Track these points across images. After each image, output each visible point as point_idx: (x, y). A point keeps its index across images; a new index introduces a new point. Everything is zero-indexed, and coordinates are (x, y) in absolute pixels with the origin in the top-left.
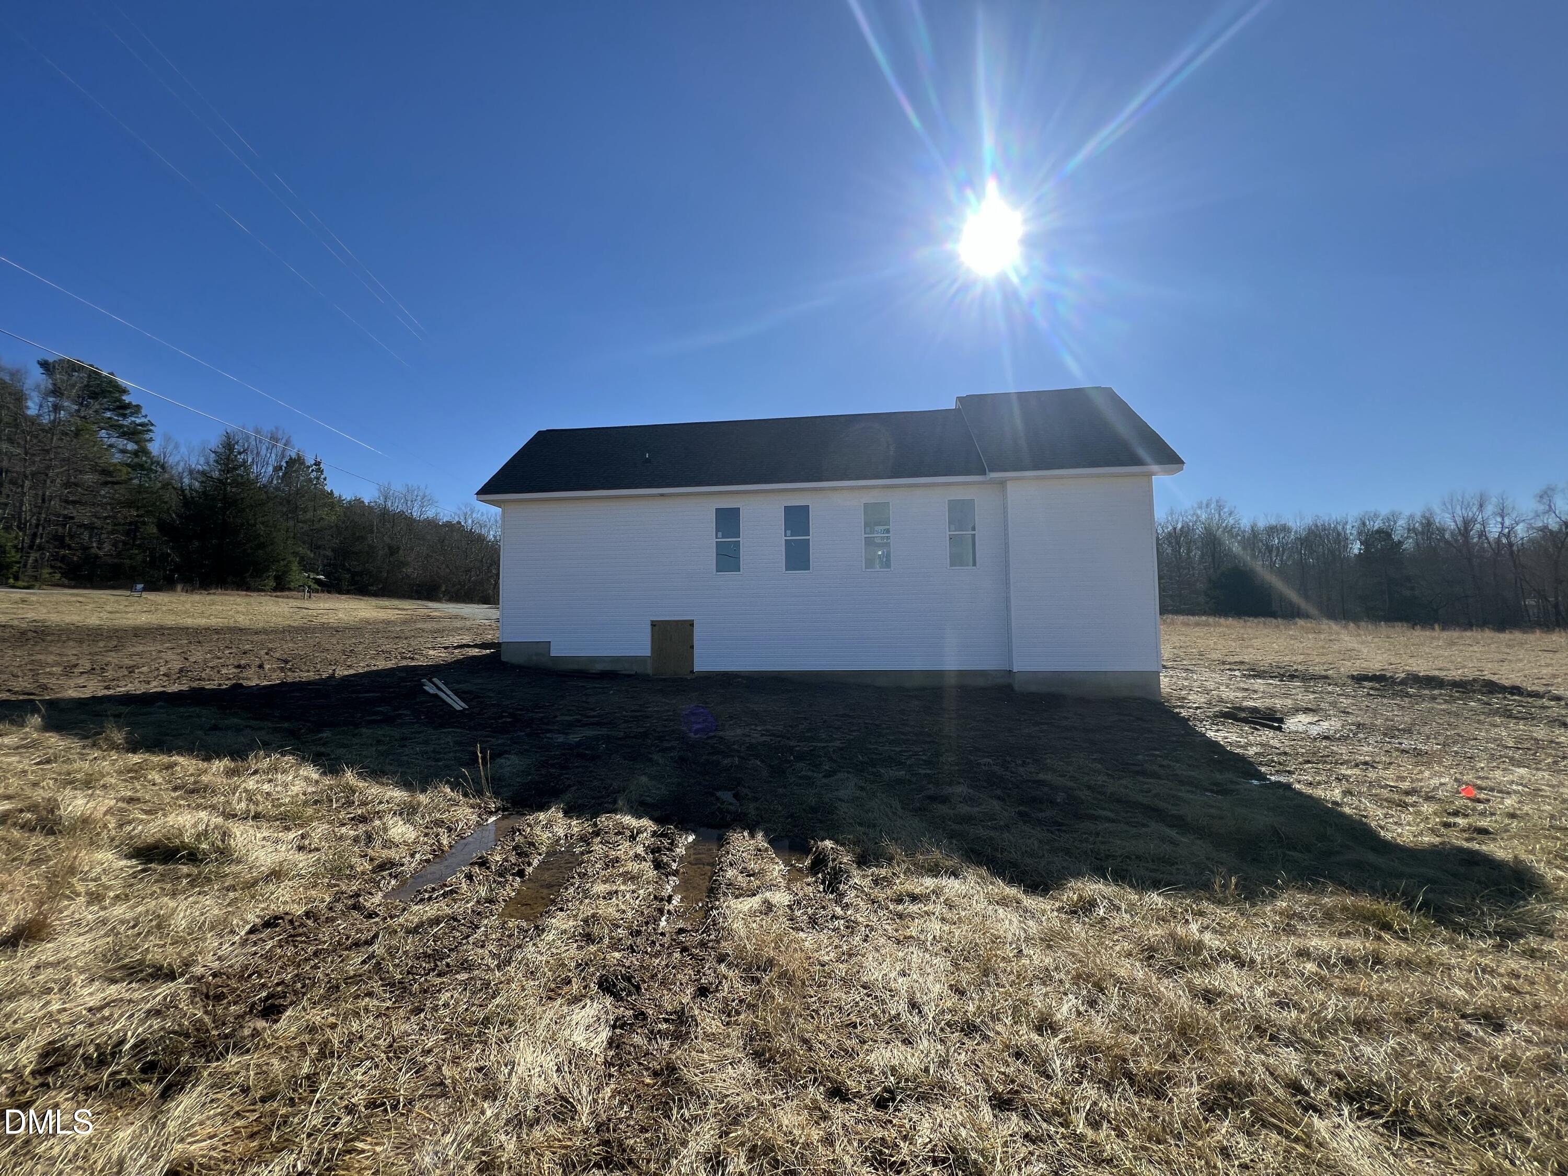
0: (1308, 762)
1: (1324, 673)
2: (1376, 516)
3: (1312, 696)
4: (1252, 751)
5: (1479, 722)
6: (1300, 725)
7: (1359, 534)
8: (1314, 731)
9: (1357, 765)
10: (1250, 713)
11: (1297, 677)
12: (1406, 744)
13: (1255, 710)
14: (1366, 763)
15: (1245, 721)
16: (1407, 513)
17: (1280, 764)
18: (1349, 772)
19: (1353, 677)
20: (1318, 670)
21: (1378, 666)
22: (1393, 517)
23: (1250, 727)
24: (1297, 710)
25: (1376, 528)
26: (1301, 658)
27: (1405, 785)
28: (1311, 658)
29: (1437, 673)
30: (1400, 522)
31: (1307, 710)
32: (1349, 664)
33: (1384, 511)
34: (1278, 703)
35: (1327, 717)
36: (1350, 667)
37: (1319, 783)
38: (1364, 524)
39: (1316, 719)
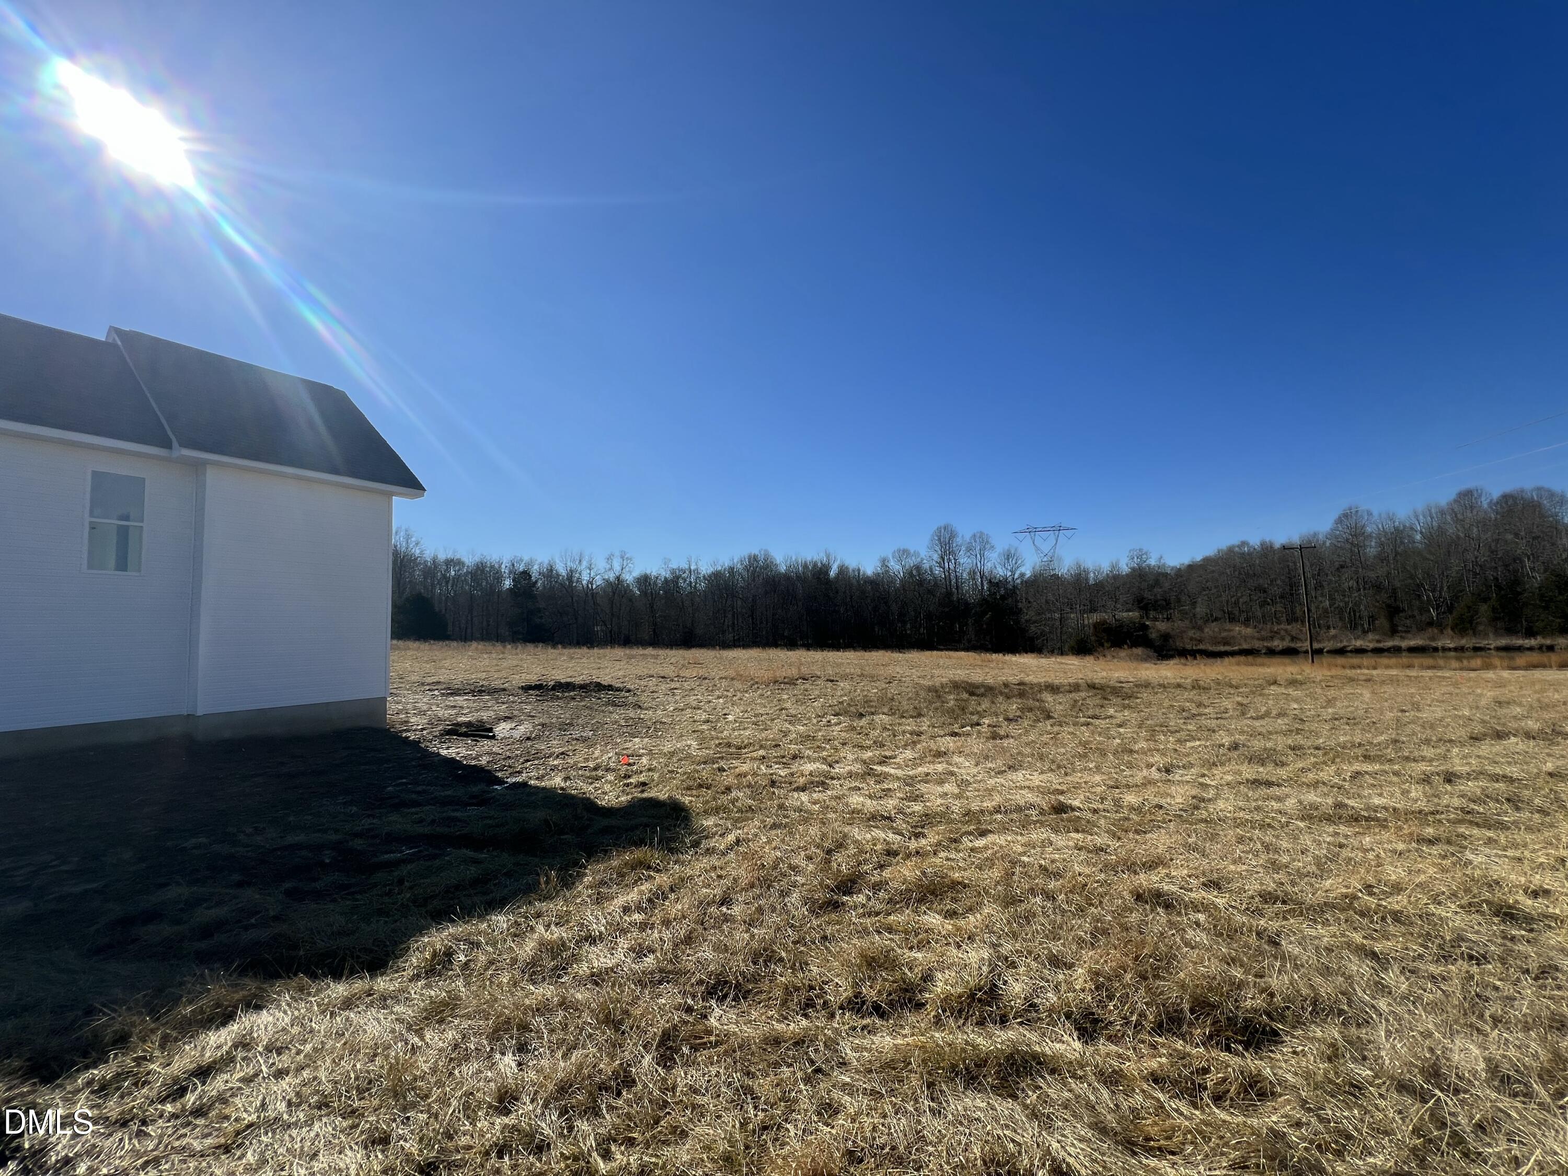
0: (528, 761)
1: (502, 686)
2: (521, 560)
3: (504, 706)
4: (484, 761)
5: (603, 712)
6: (505, 731)
7: (510, 572)
8: (517, 734)
9: (558, 756)
10: (467, 727)
11: (484, 691)
12: (576, 734)
13: (469, 724)
14: (562, 753)
15: (466, 735)
16: (539, 561)
17: (510, 767)
18: (556, 763)
19: (522, 688)
20: (497, 684)
21: (535, 678)
22: (530, 563)
23: (472, 740)
24: (499, 719)
25: (521, 569)
26: (484, 675)
27: (591, 764)
28: (491, 674)
29: (569, 680)
30: (536, 567)
31: (506, 719)
32: (518, 677)
33: (526, 558)
34: (485, 715)
35: (520, 723)
36: (521, 679)
37: (543, 776)
38: (513, 565)
39: (514, 725)
